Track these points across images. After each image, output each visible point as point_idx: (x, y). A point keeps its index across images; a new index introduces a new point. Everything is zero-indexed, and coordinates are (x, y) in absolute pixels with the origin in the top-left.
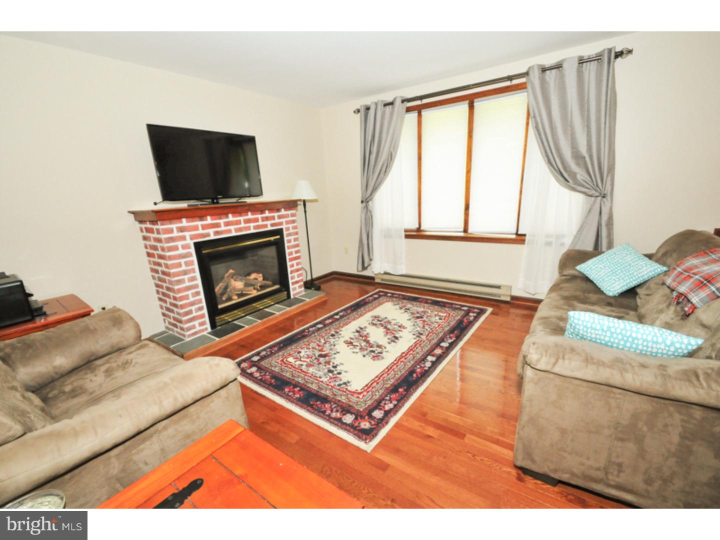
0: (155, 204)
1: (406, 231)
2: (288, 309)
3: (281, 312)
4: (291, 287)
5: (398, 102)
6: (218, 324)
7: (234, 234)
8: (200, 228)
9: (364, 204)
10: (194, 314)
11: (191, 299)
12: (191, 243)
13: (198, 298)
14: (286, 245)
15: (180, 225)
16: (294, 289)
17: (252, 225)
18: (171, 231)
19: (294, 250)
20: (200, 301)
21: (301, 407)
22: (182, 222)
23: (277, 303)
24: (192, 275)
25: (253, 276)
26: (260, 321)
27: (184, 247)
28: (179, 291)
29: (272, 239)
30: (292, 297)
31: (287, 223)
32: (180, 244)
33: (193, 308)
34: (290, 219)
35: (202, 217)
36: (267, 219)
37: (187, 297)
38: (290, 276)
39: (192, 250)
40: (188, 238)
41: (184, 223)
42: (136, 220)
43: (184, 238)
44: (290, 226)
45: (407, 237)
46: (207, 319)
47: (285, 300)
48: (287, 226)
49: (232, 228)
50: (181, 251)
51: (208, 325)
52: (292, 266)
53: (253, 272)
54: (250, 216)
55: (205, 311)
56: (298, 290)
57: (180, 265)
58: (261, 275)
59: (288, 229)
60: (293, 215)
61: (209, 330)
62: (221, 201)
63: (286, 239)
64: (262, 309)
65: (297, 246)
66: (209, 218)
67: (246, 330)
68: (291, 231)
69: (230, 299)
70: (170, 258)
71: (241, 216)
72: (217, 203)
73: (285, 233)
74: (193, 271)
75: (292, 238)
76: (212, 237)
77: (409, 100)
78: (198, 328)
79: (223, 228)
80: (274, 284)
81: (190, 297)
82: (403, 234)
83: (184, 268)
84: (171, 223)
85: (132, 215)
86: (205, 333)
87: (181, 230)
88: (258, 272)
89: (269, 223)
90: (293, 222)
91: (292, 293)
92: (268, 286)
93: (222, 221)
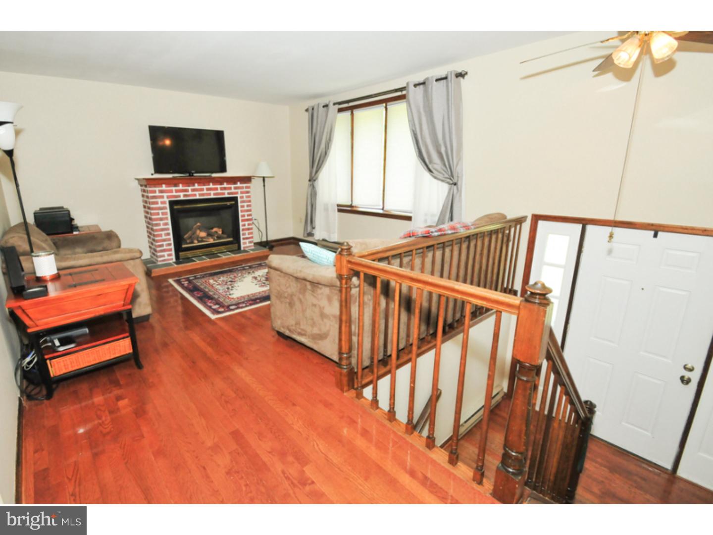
0: (152, 174)
1: (338, 205)
2: (233, 255)
3: (226, 257)
4: (242, 241)
5: (331, 104)
6: (181, 258)
7: (198, 197)
8: (174, 191)
9: (311, 183)
10: (165, 247)
11: (164, 237)
12: (167, 200)
13: (168, 237)
14: (240, 209)
15: (160, 188)
16: (245, 243)
17: (212, 192)
18: (155, 192)
19: (246, 213)
20: (169, 240)
21: (198, 302)
22: (162, 187)
23: (229, 251)
24: (166, 221)
25: (215, 230)
26: (208, 260)
27: (162, 203)
28: (157, 230)
29: (228, 203)
30: (242, 249)
31: (242, 193)
32: (159, 200)
33: (165, 243)
34: (245, 190)
35: (176, 185)
36: (225, 189)
37: (161, 235)
38: (241, 233)
39: (167, 205)
40: (165, 197)
41: (164, 187)
42: (139, 184)
43: (162, 197)
44: (244, 195)
45: (340, 211)
46: (173, 252)
47: (235, 250)
48: (242, 195)
49: (197, 193)
50: (160, 205)
51: (174, 257)
52: (244, 225)
53: (216, 227)
54: (211, 186)
55: (172, 247)
56: (248, 245)
57: (158, 214)
58: (221, 230)
59: (242, 197)
60: (247, 187)
61: (174, 260)
62: (195, 175)
63: (240, 204)
64: (216, 253)
65: (250, 210)
66: (181, 185)
67: (197, 264)
68: (245, 199)
69: (192, 242)
70: (153, 209)
71: (204, 185)
72: (193, 176)
73: (239, 200)
74: (167, 219)
75: (245, 204)
76: (182, 198)
77: (340, 103)
78: (166, 257)
79: (190, 193)
80: (228, 237)
81: (163, 235)
82: (336, 208)
83: (161, 216)
84: (155, 187)
85: (137, 181)
86: (171, 262)
87: (161, 191)
88: (219, 227)
89: (226, 192)
90: (248, 192)
91: (242, 246)
92: (223, 238)
93: (190, 188)
